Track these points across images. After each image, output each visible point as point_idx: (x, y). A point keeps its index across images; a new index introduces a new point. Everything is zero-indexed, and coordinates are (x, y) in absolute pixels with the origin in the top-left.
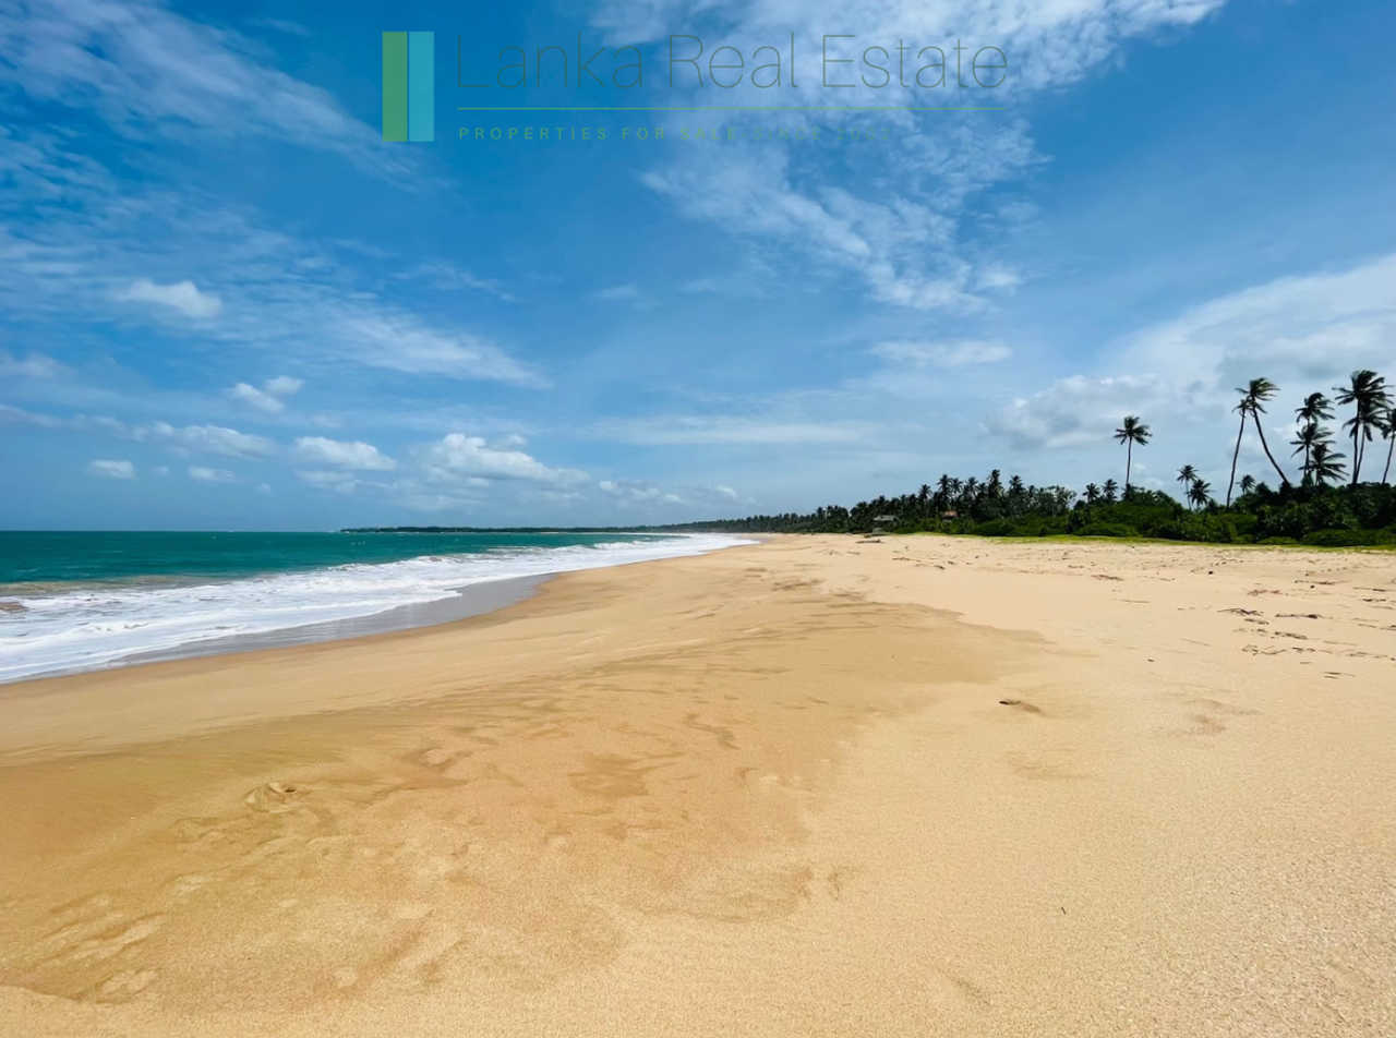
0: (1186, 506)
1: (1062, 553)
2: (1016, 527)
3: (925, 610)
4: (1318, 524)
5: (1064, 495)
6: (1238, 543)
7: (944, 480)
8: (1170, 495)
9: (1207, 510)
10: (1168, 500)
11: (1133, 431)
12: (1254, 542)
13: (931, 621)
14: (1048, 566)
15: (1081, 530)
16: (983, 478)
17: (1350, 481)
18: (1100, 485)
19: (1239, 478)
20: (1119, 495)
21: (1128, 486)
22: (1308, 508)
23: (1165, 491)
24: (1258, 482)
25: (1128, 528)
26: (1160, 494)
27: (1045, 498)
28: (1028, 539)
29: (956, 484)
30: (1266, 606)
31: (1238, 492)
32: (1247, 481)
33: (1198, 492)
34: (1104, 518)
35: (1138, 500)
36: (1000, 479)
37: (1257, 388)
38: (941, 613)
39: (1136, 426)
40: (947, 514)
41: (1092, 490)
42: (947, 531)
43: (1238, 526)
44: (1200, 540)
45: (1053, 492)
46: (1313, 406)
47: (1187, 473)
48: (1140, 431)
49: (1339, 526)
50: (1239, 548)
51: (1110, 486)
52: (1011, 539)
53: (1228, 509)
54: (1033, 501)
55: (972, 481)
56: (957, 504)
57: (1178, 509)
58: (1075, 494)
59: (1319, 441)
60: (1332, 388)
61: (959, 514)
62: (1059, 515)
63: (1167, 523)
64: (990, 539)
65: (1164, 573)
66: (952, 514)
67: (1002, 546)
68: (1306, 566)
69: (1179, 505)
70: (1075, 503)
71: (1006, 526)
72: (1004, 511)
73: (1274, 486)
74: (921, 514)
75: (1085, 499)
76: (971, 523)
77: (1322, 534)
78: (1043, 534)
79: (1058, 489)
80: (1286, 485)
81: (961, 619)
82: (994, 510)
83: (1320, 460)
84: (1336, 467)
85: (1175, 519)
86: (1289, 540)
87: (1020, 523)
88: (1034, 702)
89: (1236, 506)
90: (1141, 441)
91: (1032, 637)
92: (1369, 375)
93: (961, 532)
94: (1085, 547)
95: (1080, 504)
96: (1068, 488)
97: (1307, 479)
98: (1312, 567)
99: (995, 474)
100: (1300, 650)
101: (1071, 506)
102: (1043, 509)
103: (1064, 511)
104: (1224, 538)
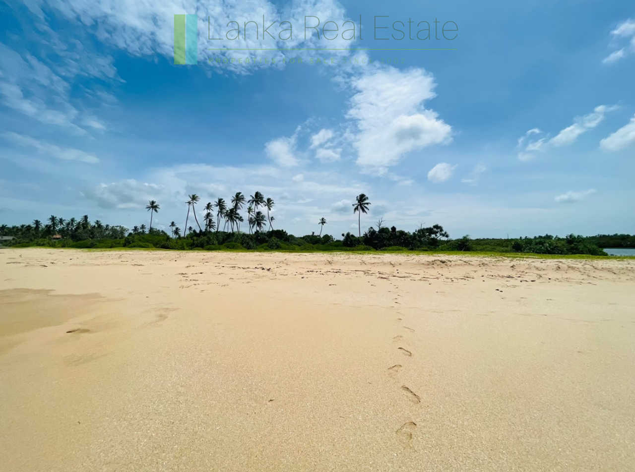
0: (171, 236)
1: (119, 255)
2: (98, 244)
3: (27, 291)
4: (208, 243)
5: (123, 230)
6: (187, 250)
7: (53, 219)
8: (166, 232)
9: (178, 238)
10: (165, 234)
11: (153, 206)
12: (191, 249)
13: (29, 297)
14: (111, 262)
15: (130, 245)
16: (79, 219)
17: (216, 230)
18: (139, 226)
19: (188, 227)
20: (147, 231)
21: (151, 227)
22: (206, 239)
23: (164, 230)
24: (193, 229)
25: (149, 244)
26: (162, 231)
27: (113, 230)
28: (103, 249)
29: (61, 221)
30: (189, 271)
31: (188, 232)
32: (190, 228)
33: (176, 232)
34: (140, 240)
35: (155, 233)
36: (89, 220)
37: (194, 198)
38: (38, 291)
39: (155, 205)
40: (55, 236)
41: (136, 229)
42: (53, 246)
43: (187, 244)
44: (175, 249)
45: (118, 228)
46: (209, 206)
47: (173, 224)
48: (156, 207)
49: (213, 244)
50: (186, 251)
51: (143, 227)
52: (94, 249)
53: (184, 238)
54: (107, 232)
55: (73, 220)
56: (61, 231)
57: (168, 238)
58: (128, 230)
59: (210, 218)
60: (214, 201)
61: (63, 237)
62: (120, 238)
63: (163, 243)
64: (82, 249)
65: (160, 262)
66: (58, 236)
67: (89, 253)
68: (202, 257)
69: (169, 236)
70: (128, 234)
71: (92, 243)
72: (91, 236)
73: (198, 231)
74: (36, 236)
75: (132, 232)
76: (71, 241)
77: (208, 247)
78: (111, 247)
79: (120, 227)
80: (201, 231)
81: (52, 293)
82: (85, 235)
83: (210, 224)
84: (213, 225)
85: (167, 241)
86: (200, 248)
87: (100, 242)
88: (86, 327)
89: (187, 237)
90: (156, 211)
91: (96, 296)
92: (222, 199)
93: (63, 246)
94: (131, 253)
95: (130, 234)
96: (125, 227)
97: (206, 230)
98: (204, 257)
99: (86, 217)
100: (195, 285)
101: (126, 235)
102: (112, 236)
103: (123, 237)
104: (182, 248)
